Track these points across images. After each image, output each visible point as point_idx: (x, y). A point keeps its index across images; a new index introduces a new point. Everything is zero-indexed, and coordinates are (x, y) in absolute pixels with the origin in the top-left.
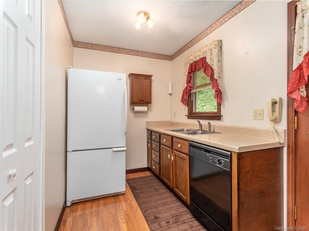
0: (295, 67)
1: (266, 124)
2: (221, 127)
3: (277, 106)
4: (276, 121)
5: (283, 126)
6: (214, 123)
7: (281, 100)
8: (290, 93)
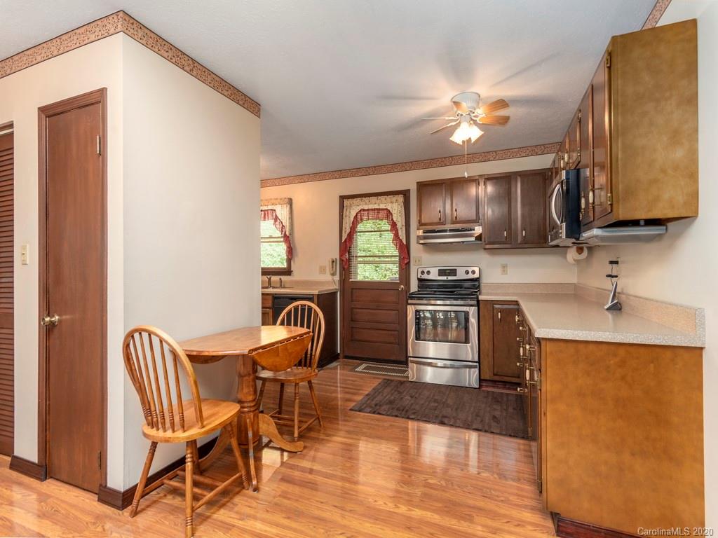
0: (343, 241)
1: (328, 277)
2: (292, 282)
3: (334, 263)
4: (333, 274)
5: (337, 278)
6: (284, 278)
7: (336, 259)
8: (341, 255)
